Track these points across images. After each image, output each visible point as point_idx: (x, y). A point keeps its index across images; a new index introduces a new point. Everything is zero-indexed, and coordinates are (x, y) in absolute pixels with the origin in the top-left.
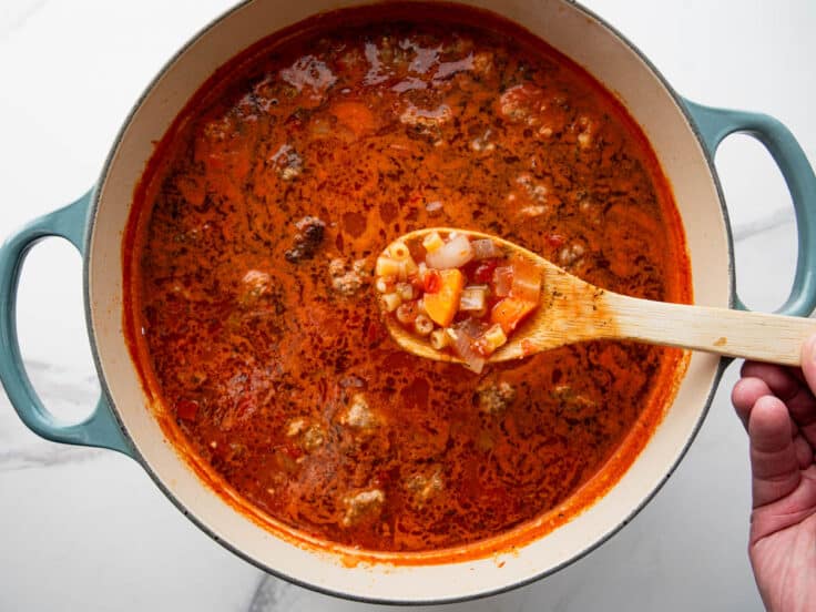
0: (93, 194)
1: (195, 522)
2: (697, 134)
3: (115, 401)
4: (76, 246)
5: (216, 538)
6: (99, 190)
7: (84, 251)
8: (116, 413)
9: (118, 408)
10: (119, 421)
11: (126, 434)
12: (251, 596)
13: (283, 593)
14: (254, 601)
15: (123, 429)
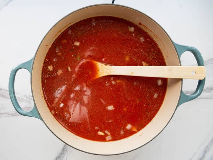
1: (54, 134)
3: (37, 107)
4: (29, 71)
5: (59, 138)
6: (35, 58)
7: (31, 72)
8: (37, 110)
9: (38, 109)
10: (38, 111)
11: (40, 115)
15: (39, 113)
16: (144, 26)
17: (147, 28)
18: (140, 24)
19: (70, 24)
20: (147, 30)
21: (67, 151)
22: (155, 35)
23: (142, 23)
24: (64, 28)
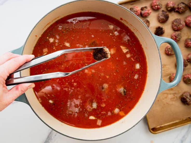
0: (23, 47)
2: (156, 42)
5: (45, 123)
12: (46, 137)
13: (54, 137)
14: (47, 139)
16: (125, 21)
17: (127, 23)
18: (121, 19)
19: (58, 17)
20: (128, 24)
21: (52, 139)
22: (135, 29)
23: (123, 18)
24: (52, 21)
